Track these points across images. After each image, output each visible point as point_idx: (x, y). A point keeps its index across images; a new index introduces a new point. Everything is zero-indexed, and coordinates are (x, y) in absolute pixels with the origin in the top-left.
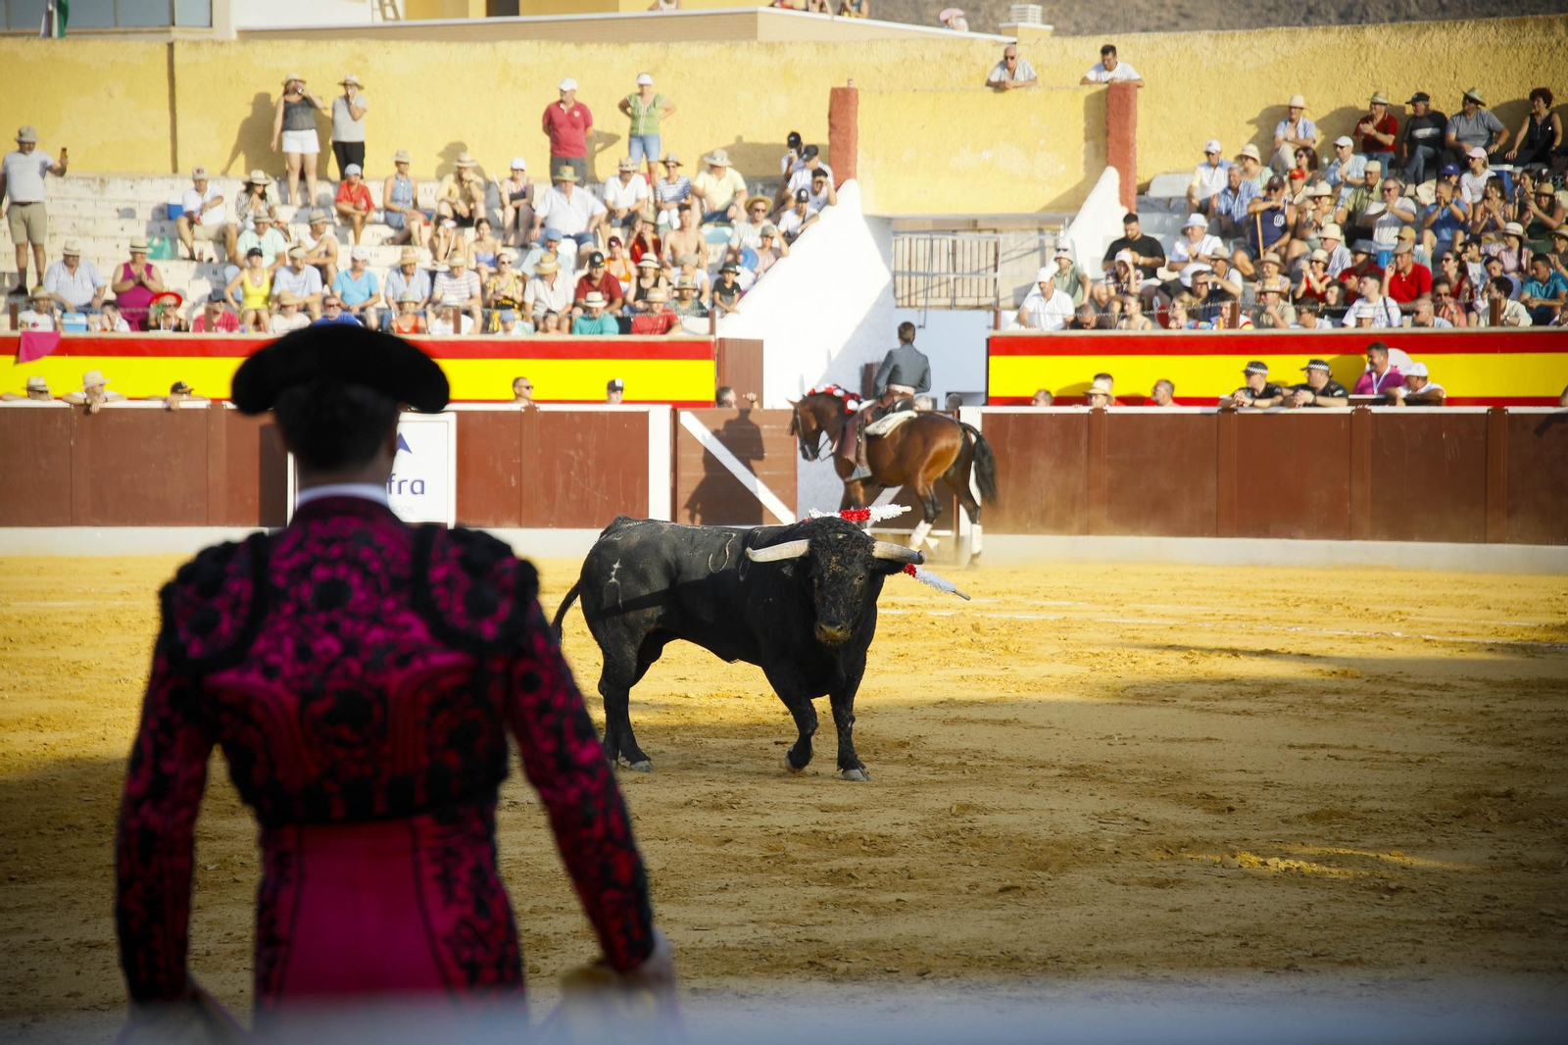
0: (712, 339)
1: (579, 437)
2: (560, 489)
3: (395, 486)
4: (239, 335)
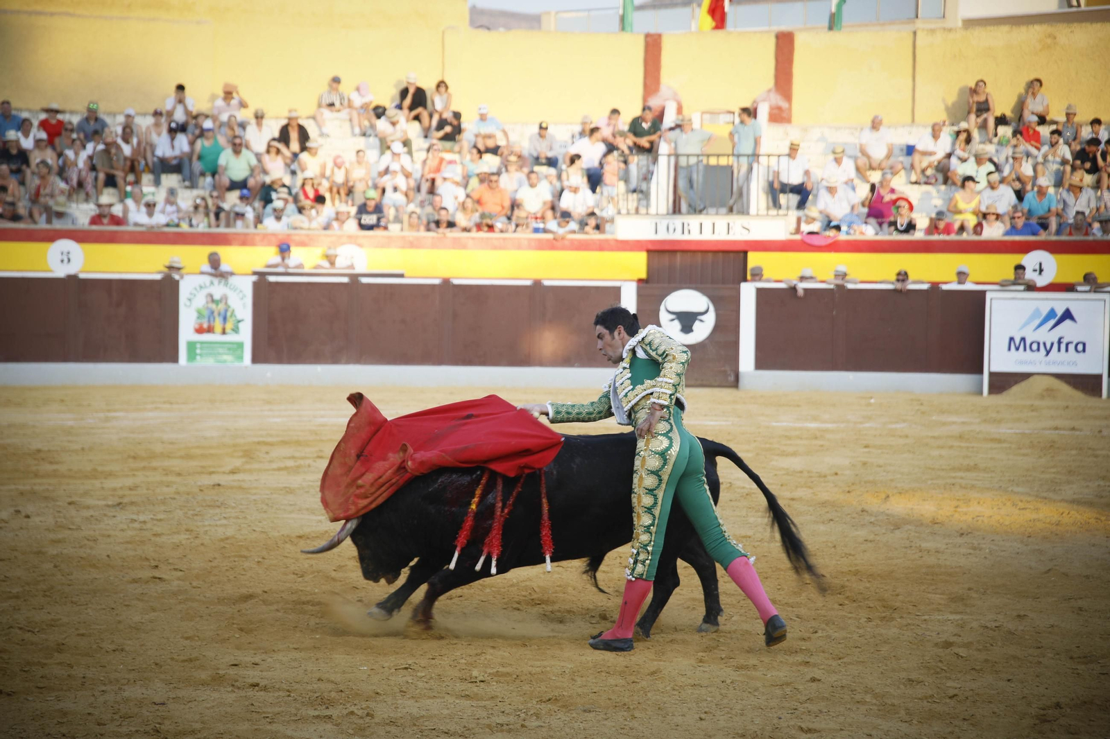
3: (1063, 347)
4: (953, 237)
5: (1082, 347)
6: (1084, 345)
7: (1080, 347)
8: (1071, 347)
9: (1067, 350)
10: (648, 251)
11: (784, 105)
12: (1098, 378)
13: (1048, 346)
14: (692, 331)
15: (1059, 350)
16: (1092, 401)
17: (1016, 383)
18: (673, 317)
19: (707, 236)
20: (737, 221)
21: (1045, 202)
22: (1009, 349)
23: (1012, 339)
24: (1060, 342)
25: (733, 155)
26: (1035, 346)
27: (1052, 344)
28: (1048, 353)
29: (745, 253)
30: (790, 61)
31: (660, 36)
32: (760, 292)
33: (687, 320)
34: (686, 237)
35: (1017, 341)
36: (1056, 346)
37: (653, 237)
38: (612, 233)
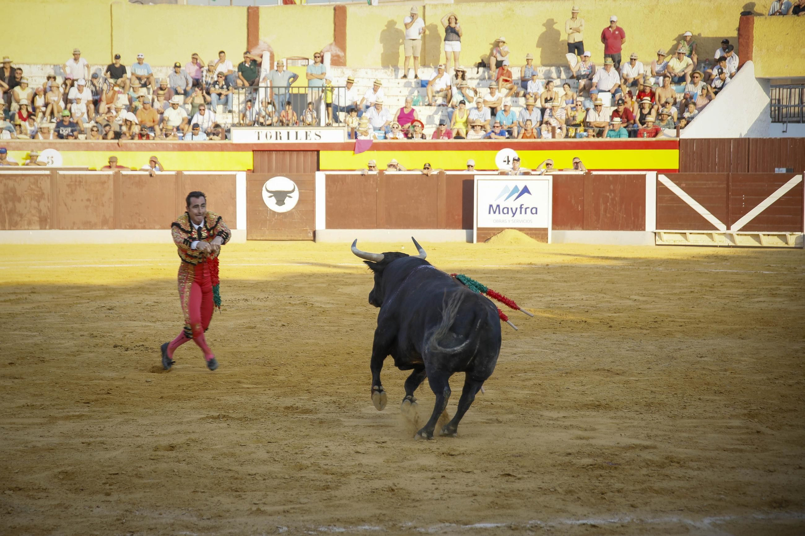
0: (678, 139)
1: (612, 187)
2: (602, 212)
3: (523, 210)
4: (452, 140)
5: (535, 211)
6: (536, 209)
7: (534, 211)
8: (528, 211)
9: (526, 213)
10: (253, 151)
11: (341, 54)
12: (546, 230)
13: (514, 212)
14: (284, 204)
15: (521, 213)
16: (542, 245)
17: (494, 235)
18: (272, 194)
19: (293, 140)
20: (312, 131)
21: (510, 116)
22: (490, 213)
23: (491, 206)
24: (521, 208)
25: (309, 87)
26: (505, 211)
27: (517, 209)
28: (514, 214)
29: (318, 151)
30: (344, 25)
31: (258, 8)
32: (328, 177)
33: (280, 196)
34: (279, 141)
35: (495, 208)
36: (519, 210)
37: (256, 141)
38: (230, 139)
